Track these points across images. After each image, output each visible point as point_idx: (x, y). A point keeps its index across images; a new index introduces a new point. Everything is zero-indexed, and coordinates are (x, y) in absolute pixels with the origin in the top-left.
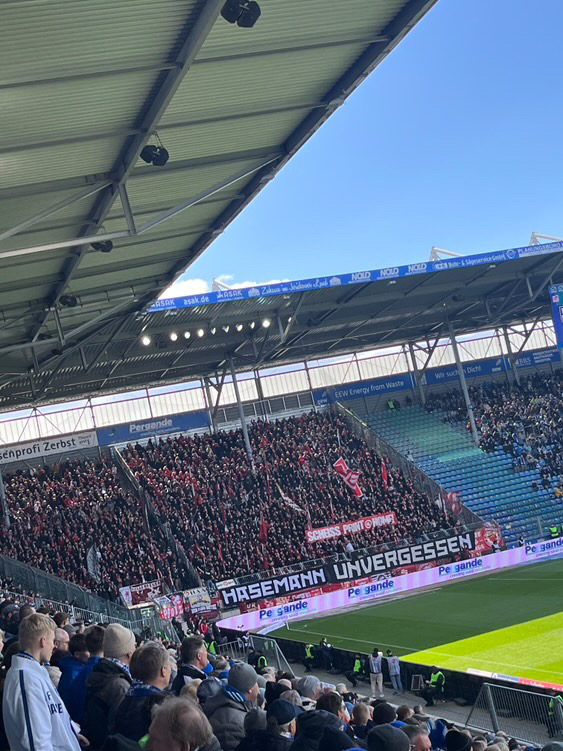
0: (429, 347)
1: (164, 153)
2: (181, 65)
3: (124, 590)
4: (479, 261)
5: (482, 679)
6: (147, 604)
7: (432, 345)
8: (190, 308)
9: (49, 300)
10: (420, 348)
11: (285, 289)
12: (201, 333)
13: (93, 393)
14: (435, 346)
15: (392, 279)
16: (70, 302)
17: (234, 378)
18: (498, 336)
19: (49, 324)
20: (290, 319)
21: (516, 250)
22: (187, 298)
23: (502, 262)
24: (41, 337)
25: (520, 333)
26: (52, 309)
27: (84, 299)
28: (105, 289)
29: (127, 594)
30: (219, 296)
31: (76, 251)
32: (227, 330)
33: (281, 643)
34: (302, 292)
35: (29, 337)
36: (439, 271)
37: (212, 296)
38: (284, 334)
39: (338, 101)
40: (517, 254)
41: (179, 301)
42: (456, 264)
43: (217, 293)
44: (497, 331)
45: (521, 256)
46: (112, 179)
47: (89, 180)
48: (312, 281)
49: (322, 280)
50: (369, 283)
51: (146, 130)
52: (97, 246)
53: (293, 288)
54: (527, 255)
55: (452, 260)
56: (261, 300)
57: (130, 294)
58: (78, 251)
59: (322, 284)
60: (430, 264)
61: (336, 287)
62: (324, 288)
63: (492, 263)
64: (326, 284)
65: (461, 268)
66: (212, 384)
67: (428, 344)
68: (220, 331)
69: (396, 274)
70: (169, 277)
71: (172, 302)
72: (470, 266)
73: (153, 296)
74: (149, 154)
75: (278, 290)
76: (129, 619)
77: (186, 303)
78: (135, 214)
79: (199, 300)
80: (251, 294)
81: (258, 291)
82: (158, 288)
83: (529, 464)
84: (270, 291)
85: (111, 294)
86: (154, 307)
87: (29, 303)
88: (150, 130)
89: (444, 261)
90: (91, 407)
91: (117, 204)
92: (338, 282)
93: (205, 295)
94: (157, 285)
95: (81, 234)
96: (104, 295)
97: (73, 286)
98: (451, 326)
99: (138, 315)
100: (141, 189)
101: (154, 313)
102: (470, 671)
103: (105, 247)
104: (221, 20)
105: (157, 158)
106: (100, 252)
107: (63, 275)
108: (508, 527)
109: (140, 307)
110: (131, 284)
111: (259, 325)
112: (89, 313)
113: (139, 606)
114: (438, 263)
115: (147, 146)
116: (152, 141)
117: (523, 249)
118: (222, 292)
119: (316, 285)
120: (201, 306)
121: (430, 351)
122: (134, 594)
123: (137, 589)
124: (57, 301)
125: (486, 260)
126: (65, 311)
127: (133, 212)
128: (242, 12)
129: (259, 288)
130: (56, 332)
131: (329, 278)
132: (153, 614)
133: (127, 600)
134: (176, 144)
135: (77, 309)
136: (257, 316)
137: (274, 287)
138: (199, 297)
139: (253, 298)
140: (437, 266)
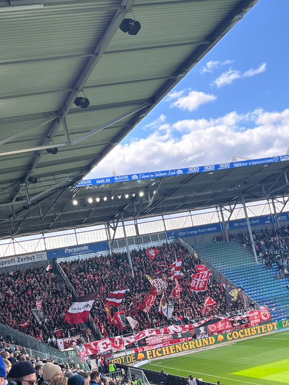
0: (231, 209)
1: (87, 102)
2: (97, 54)
3: (59, 341)
4: (259, 162)
6: (72, 349)
7: (232, 208)
8: (100, 185)
9: (22, 179)
10: (226, 210)
11: (152, 176)
12: (105, 199)
13: (45, 231)
14: (234, 208)
15: (211, 171)
16: (33, 180)
17: (123, 224)
18: (269, 204)
19: (22, 193)
20: (155, 192)
21: (279, 157)
22: (98, 179)
23: (272, 163)
24: (17, 200)
25: (281, 202)
26: (24, 184)
27: (41, 179)
28: (53, 174)
29: (61, 343)
30: (116, 179)
31: (37, 153)
32: (120, 197)
33: (146, 372)
34: (161, 177)
35: (11, 200)
36: (236, 168)
37: (112, 178)
38: (151, 201)
39: (182, 75)
40: (280, 159)
41: (94, 181)
42: (246, 164)
43: (114, 177)
44: (268, 200)
45: (282, 160)
46: (58, 114)
47: (46, 115)
48: (167, 172)
49: (172, 171)
50: (198, 173)
51: (77, 89)
52: (49, 151)
53: (157, 175)
54: (285, 160)
55: (244, 162)
56: (139, 181)
57: (67, 177)
58: (38, 153)
59: (172, 173)
60: (232, 164)
61: (180, 175)
62: (173, 175)
63: (266, 164)
64: (174, 173)
65: (248, 166)
66: (111, 227)
67: (230, 207)
68: (116, 198)
69: (213, 169)
70: (88, 168)
71: (90, 181)
72: (254, 165)
73: (79, 178)
74: (78, 101)
75: (148, 176)
76: (62, 357)
77: (97, 182)
78: (70, 134)
79: (105, 181)
80: (133, 178)
81: (137, 176)
82: (82, 174)
83: (285, 275)
84: (143, 177)
85: (56, 177)
86: (81, 184)
87: (11, 181)
88: (80, 89)
89: (239, 162)
90: (44, 238)
91: (60, 128)
92: (181, 172)
93: (108, 178)
94: (82, 172)
95: (41, 144)
96: (52, 177)
97: (35, 172)
98: (243, 198)
99: (71, 188)
100: (74, 120)
101: (80, 187)
103: (54, 151)
104: (119, 30)
105: (83, 104)
106: (51, 154)
107: (30, 167)
108: (273, 309)
109: (72, 184)
110: (67, 171)
111: (137, 195)
112: (44, 187)
113: (68, 350)
114: (236, 163)
115: (78, 98)
116: (80, 95)
117: (283, 156)
118: (118, 177)
119: (169, 174)
120: (106, 184)
121: (232, 211)
122: (65, 343)
123: (67, 340)
124: (26, 180)
125: (262, 162)
126: (31, 185)
127: (69, 132)
128: (131, 27)
129: (138, 175)
130: (25, 197)
131: (176, 170)
132: (75, 354)
133: (61, 346)
134: (94, 96)
135: (37, 185)
136: (137, 190)
137: (146, 174)
138: (105, 179)
139: (134, 180)
140: (236, 165)
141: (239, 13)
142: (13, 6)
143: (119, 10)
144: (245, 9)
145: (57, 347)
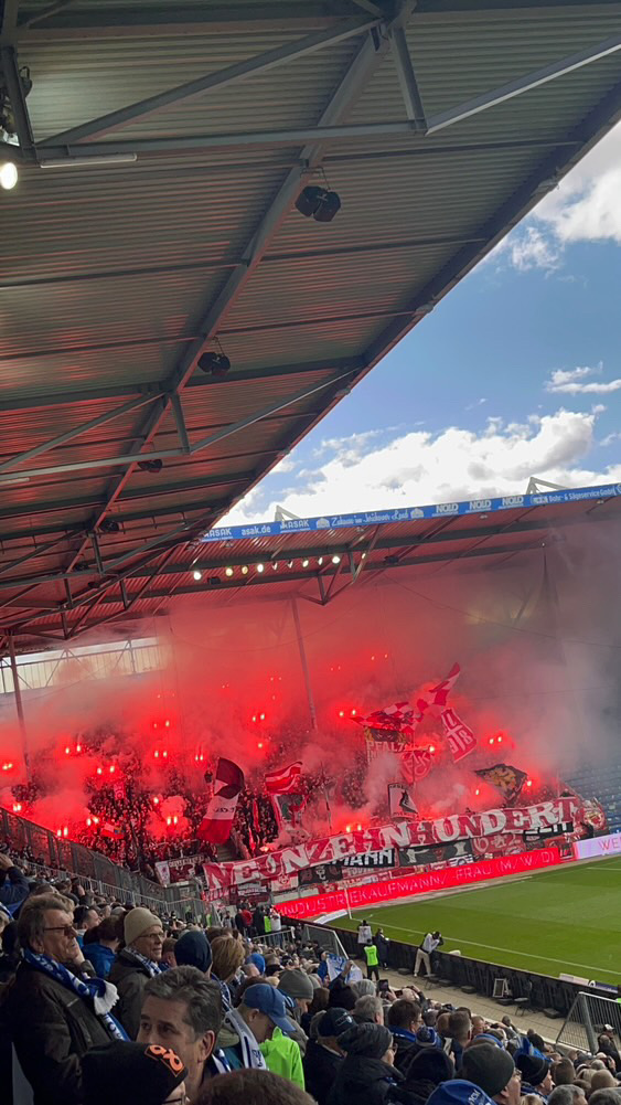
1: (225, 361)
2: (248, 262)
3: (160, 866)
4: (586, 496)
5: (578, 987)
6: (187, 883)
8: (248, 539)
9: (86, 525)
11: (359, 521)
12: (260, 568)
13: (133, 634)
15: (483, 513)
16: (111, 526)
19: (85, 551)
20: (364, 556)
22: (245, 527)
23: (612, 497)
24: (77, 567)
26: (91, 535)
27: (127, 525)
28: (151, 514)
29: (164, 870)
30: (283, 526)
31: (120, 470)
32: (290, 566)
34: (379, 525)
35: (64, 568)
36: (538, 507)
37: (275, 525)
38: (356, 574)
39: (427, 307)
41: (236, 530)
42: (558, 499)
43: (280, 523)
46: (163, 389)
47: (140, 389)
48: (391, 512)
49: (402, 511)
50: (457, 517)
51: (205, 335)
52: (145, 465)
53: (368, 519)
55: (553, 495)
56: (331, 533)
57: (179, 522)
58: (122, 471)
59: (402, 516)
60: (527, 497)
61: (418, 520)
62: (404, 520)
64: (406, 515)
65: (563, 503)
69: (488, 508)
70: (225, 504)
71: (228, 531)
73: (207, 524)
74: (207, 361)
75: (351, 521)
76: (166, 899)
77: (244, 534)
79: (259, 529)
80: (319, 525)
81: (327, 522)
82: (212, 516)
84: (341, 523)
85: (158, 520)
86: (208, 537)
87: (64, 528)
88: (211, 334)
89: (544, 495)
91: (166, 418)
92: (421, 514)
93: (267, 525)
94: (212, 511)
95: (126, 452)
96: (148, 521)
97: (114, 507)
99: (190, 545)
101: (207, 543)
102: (564, 977)
103: (155, 466)
105: (216, 367)
107: (104, 497)
108: (612, 807)
109: (191, 537)
110: (180, 509)
111: (328, 561)
112: (129, 541)
113: (178, 884)
114: (536, 497)
115: (206, 354)
116: (209, 347)
118: (286, 522)
119: (394, 517)
120: (261, 537)
122: (172, 871)
123: (176, 864)
125: (593, 494)
126: (105, 538)
128: (319, 204)
129: (329, 518)
130: (94, 561)
131: (410, 510)
132: (193, 894)
133: (164, 877)
134: (239, 351)
135: (119, 536)
136: (328, 550)
137: (345, 517)
138: (260, 526)
139: (322, 530)
140: (535, 500)
141: (548, 177)
142: (74, 157)
143: (296, 168)
144: (561, 168)
145: (156, 879)
